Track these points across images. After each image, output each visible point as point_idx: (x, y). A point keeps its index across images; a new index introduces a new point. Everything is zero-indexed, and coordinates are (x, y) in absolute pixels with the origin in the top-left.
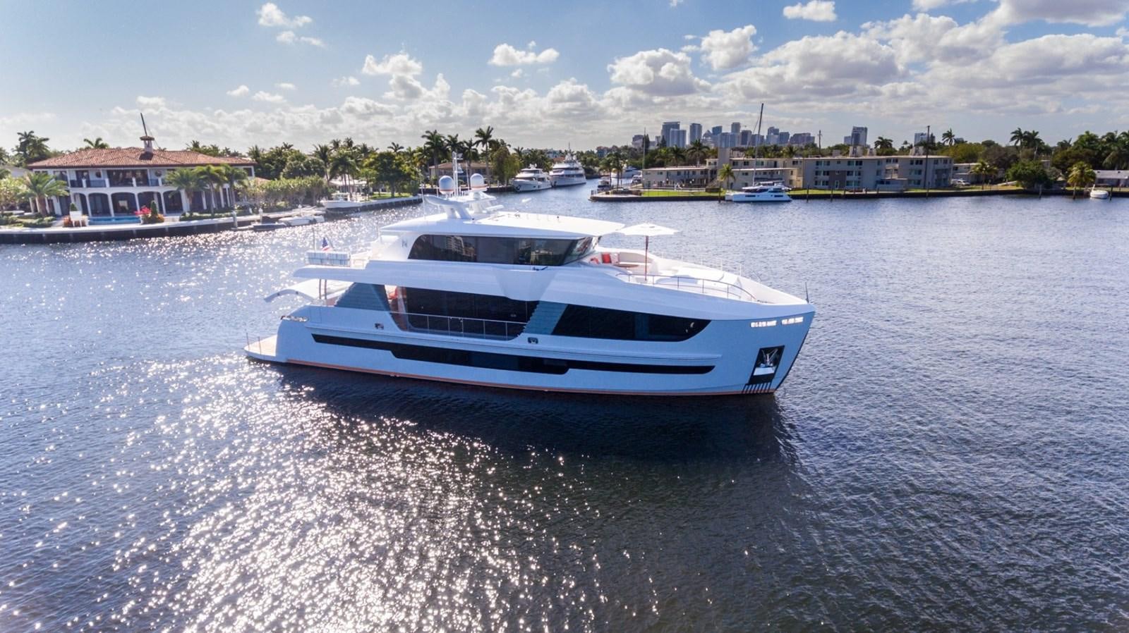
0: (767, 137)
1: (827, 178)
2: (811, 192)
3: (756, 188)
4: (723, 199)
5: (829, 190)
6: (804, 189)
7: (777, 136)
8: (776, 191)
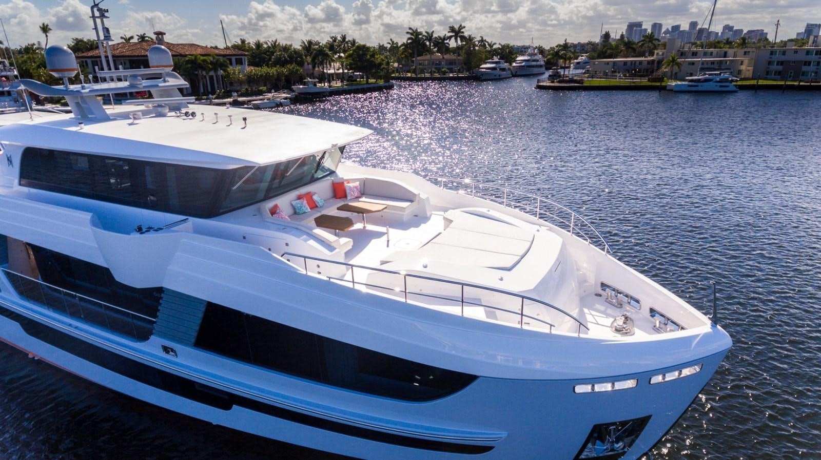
0: (722, 33)
1: (780, 68)
2: (761, 82)
3: (700, 77)
4: (664, 88)
5: (782, 80)
6: (753, 79)
7: (731, 33)
8: (721, 81)
